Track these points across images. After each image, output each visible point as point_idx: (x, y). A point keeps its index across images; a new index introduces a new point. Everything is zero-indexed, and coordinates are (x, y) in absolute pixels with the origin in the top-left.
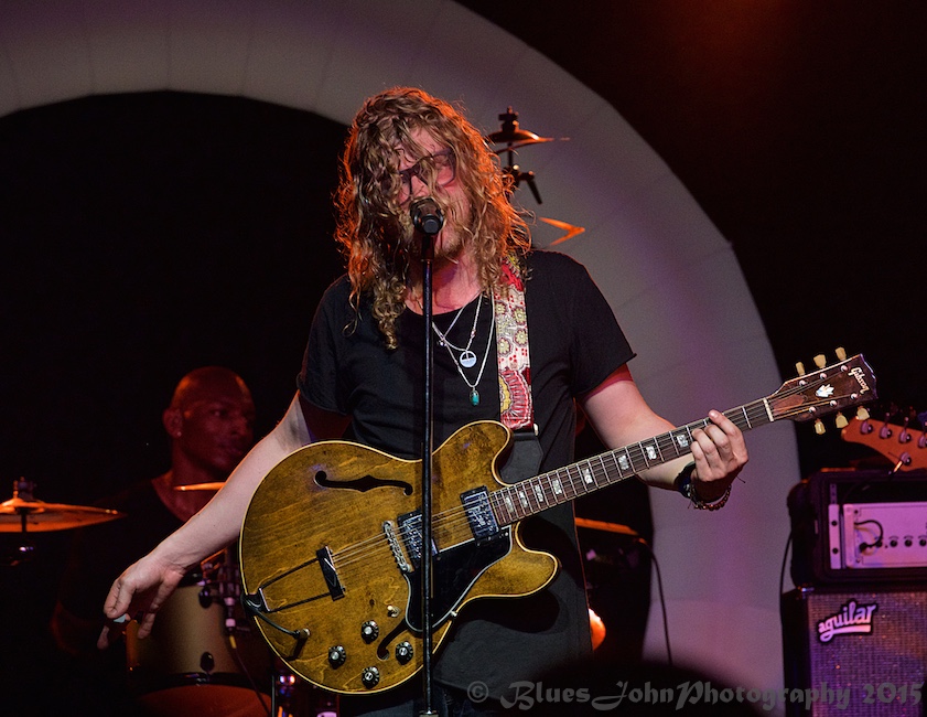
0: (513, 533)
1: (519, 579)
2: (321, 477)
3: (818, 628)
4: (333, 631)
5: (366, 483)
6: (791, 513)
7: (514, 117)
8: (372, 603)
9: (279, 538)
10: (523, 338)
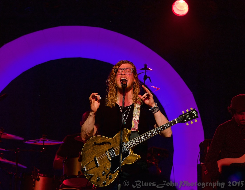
0: (130, 151)
1: (131, 160)
2: (95, 143)
3: (204, 172)
4: (97, 174)
5: (103, 144)
6: (200, 148)
7: (147, 65)
8: (104, 167)
9: (87, 156)
10: (138, 114)
